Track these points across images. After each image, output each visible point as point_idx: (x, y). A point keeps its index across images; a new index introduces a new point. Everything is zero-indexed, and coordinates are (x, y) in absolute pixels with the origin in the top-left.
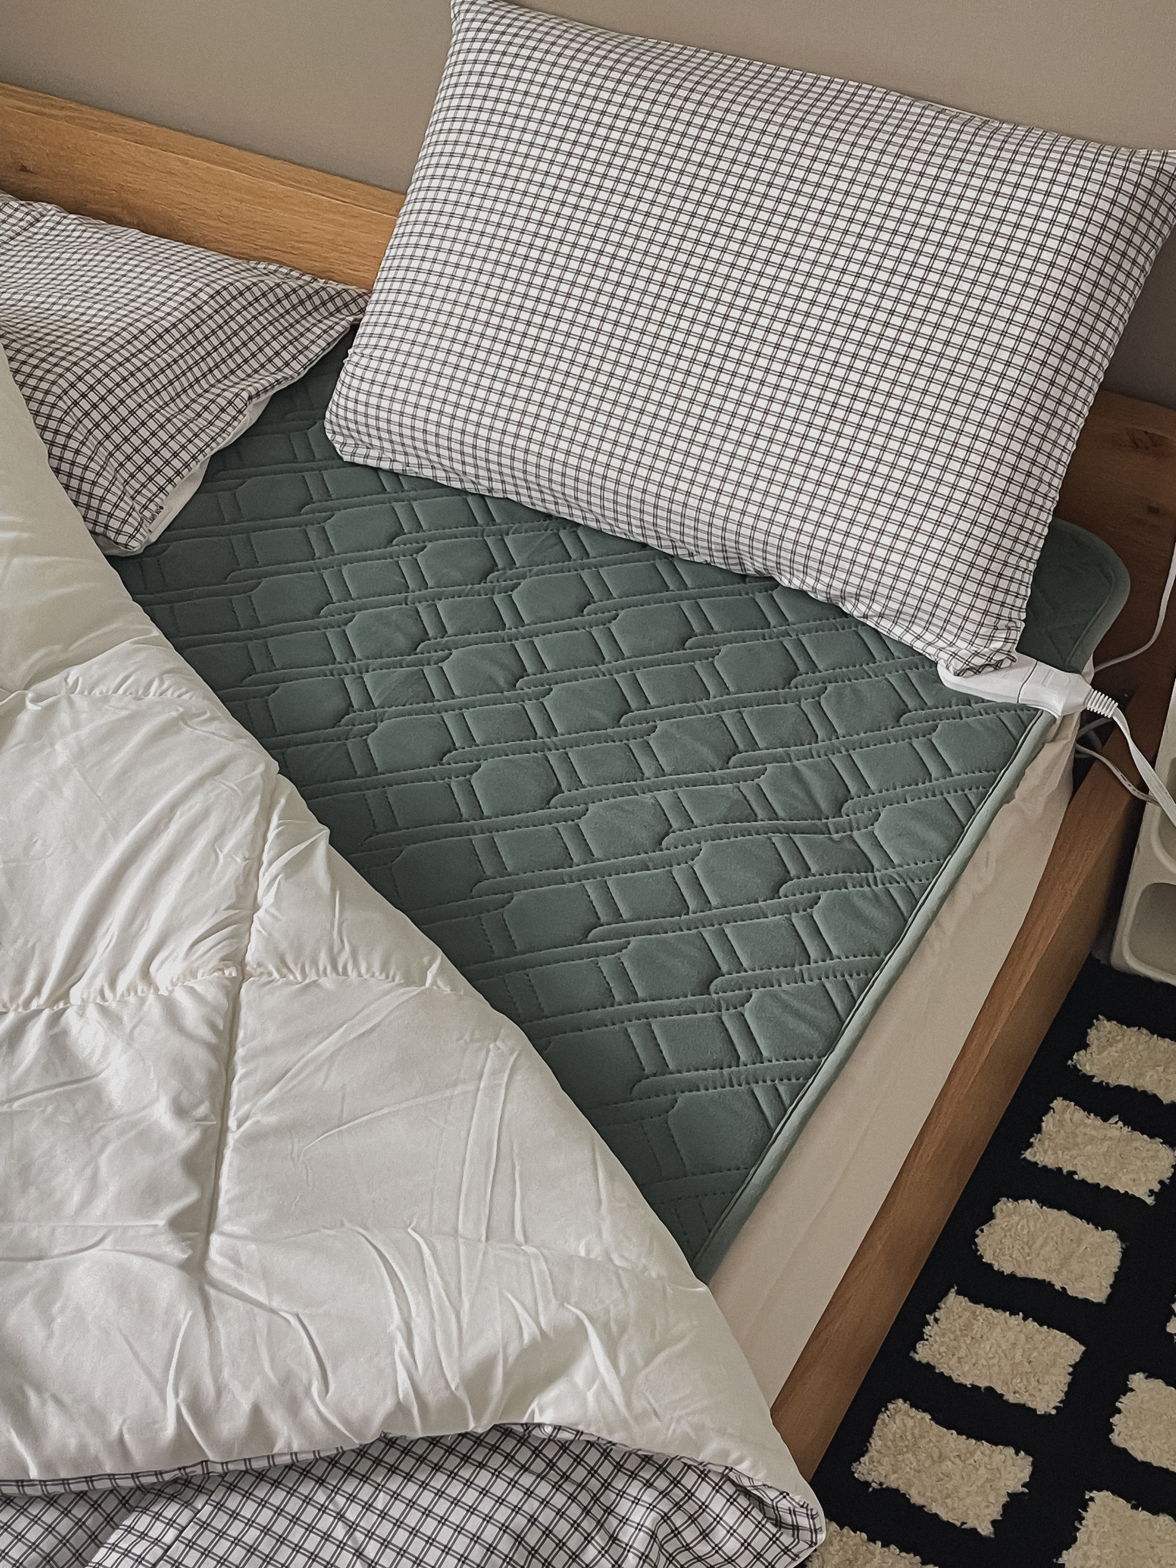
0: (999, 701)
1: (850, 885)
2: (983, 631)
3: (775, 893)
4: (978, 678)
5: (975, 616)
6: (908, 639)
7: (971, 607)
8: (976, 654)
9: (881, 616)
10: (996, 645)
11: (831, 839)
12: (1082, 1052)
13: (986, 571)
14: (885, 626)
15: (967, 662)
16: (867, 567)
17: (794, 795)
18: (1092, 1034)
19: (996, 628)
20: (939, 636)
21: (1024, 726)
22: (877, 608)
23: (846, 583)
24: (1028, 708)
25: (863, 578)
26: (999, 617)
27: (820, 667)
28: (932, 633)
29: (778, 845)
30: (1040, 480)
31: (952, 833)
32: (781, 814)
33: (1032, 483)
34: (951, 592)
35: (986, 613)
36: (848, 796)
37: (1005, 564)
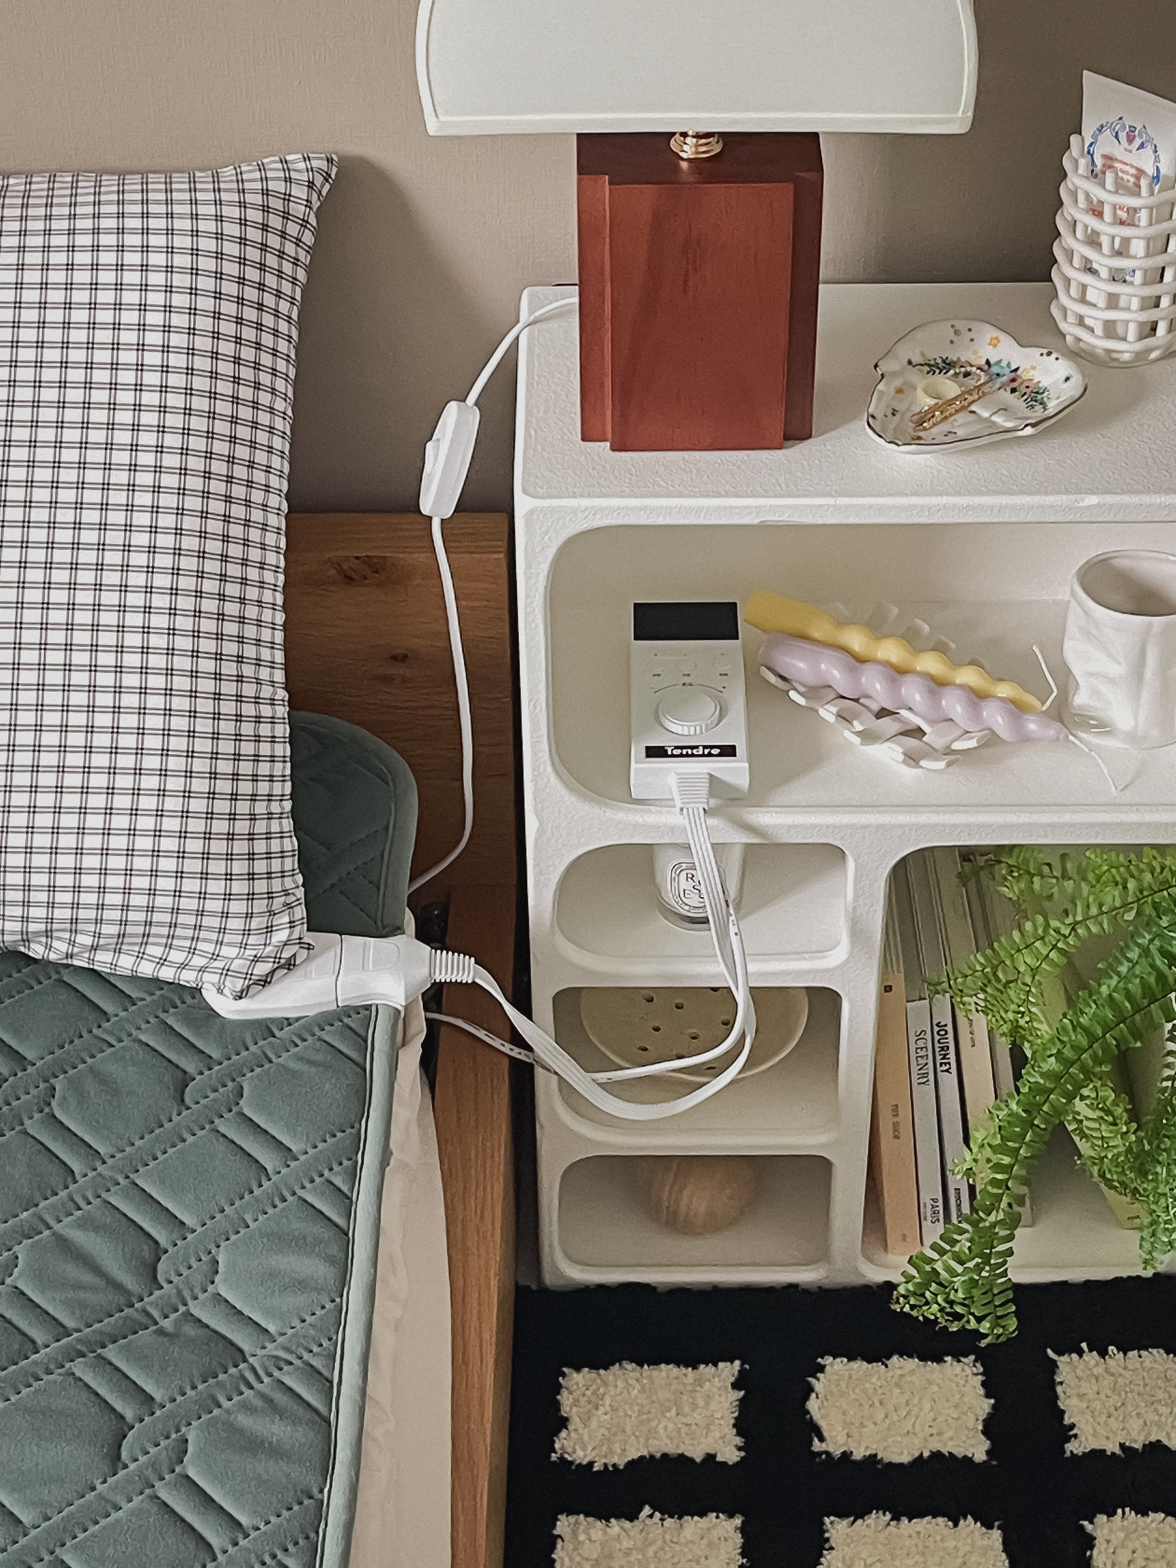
0: (312, 1013)
1: (222, 1400)
2: (255, 923)
3: (115, 1461)
4: (270, 990)
5: (238, 907)
6: (146, 969)
7: (228, 897)
8: (256, 960)
9: (94, 948)
10: (281, 936)
11: (161, 1332)
12: (563, 1434)
13: (231, 837)
14: (103, 960)
15: (248, 975)
16: (52, 888)
17: (79, 1286)
18: (566, 1400)
19: (272, 913)
20: (192, 951)
21: (362, 1041)
22: (85, 940)
23: (25, 919)
24: (357, 1010)
25: (51, 905)
26: (270, 895)
27: (30, 1055)
28: (180, 949)
29: (88, 1378)
30: (259, 682)
31: (334, 1250)
32: (70, 1323)
33: (249, 690)
34: (191, 885)
35: (251, 897)
36: (158, 1252)
37: (253, 817)
